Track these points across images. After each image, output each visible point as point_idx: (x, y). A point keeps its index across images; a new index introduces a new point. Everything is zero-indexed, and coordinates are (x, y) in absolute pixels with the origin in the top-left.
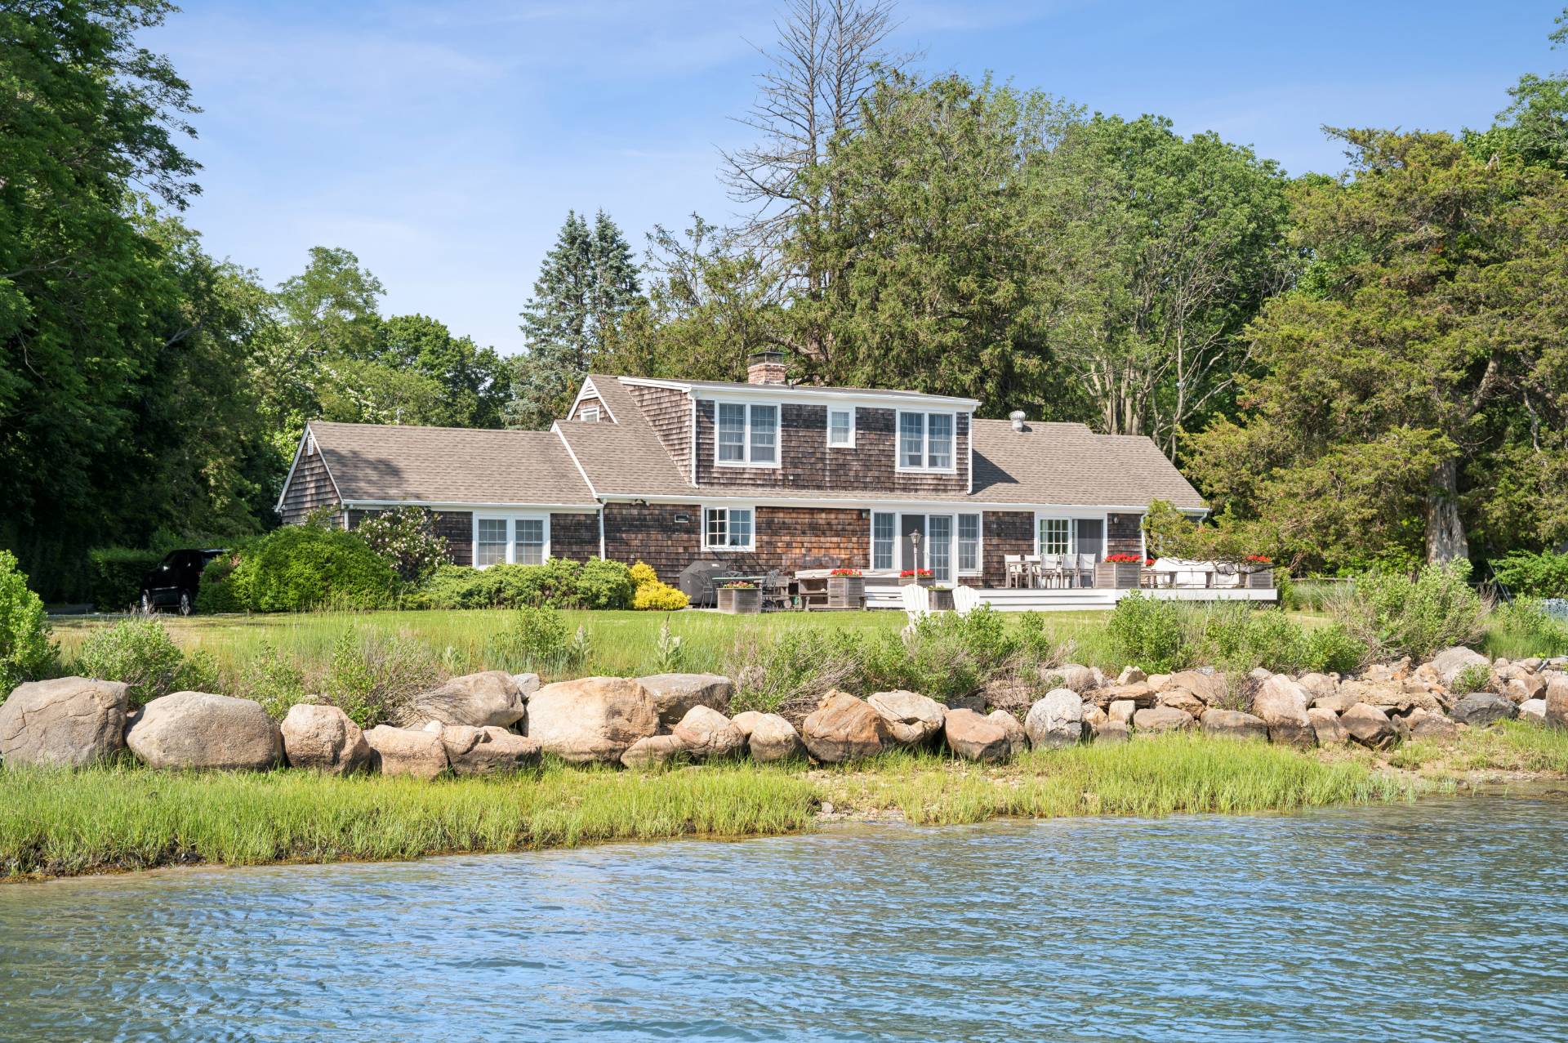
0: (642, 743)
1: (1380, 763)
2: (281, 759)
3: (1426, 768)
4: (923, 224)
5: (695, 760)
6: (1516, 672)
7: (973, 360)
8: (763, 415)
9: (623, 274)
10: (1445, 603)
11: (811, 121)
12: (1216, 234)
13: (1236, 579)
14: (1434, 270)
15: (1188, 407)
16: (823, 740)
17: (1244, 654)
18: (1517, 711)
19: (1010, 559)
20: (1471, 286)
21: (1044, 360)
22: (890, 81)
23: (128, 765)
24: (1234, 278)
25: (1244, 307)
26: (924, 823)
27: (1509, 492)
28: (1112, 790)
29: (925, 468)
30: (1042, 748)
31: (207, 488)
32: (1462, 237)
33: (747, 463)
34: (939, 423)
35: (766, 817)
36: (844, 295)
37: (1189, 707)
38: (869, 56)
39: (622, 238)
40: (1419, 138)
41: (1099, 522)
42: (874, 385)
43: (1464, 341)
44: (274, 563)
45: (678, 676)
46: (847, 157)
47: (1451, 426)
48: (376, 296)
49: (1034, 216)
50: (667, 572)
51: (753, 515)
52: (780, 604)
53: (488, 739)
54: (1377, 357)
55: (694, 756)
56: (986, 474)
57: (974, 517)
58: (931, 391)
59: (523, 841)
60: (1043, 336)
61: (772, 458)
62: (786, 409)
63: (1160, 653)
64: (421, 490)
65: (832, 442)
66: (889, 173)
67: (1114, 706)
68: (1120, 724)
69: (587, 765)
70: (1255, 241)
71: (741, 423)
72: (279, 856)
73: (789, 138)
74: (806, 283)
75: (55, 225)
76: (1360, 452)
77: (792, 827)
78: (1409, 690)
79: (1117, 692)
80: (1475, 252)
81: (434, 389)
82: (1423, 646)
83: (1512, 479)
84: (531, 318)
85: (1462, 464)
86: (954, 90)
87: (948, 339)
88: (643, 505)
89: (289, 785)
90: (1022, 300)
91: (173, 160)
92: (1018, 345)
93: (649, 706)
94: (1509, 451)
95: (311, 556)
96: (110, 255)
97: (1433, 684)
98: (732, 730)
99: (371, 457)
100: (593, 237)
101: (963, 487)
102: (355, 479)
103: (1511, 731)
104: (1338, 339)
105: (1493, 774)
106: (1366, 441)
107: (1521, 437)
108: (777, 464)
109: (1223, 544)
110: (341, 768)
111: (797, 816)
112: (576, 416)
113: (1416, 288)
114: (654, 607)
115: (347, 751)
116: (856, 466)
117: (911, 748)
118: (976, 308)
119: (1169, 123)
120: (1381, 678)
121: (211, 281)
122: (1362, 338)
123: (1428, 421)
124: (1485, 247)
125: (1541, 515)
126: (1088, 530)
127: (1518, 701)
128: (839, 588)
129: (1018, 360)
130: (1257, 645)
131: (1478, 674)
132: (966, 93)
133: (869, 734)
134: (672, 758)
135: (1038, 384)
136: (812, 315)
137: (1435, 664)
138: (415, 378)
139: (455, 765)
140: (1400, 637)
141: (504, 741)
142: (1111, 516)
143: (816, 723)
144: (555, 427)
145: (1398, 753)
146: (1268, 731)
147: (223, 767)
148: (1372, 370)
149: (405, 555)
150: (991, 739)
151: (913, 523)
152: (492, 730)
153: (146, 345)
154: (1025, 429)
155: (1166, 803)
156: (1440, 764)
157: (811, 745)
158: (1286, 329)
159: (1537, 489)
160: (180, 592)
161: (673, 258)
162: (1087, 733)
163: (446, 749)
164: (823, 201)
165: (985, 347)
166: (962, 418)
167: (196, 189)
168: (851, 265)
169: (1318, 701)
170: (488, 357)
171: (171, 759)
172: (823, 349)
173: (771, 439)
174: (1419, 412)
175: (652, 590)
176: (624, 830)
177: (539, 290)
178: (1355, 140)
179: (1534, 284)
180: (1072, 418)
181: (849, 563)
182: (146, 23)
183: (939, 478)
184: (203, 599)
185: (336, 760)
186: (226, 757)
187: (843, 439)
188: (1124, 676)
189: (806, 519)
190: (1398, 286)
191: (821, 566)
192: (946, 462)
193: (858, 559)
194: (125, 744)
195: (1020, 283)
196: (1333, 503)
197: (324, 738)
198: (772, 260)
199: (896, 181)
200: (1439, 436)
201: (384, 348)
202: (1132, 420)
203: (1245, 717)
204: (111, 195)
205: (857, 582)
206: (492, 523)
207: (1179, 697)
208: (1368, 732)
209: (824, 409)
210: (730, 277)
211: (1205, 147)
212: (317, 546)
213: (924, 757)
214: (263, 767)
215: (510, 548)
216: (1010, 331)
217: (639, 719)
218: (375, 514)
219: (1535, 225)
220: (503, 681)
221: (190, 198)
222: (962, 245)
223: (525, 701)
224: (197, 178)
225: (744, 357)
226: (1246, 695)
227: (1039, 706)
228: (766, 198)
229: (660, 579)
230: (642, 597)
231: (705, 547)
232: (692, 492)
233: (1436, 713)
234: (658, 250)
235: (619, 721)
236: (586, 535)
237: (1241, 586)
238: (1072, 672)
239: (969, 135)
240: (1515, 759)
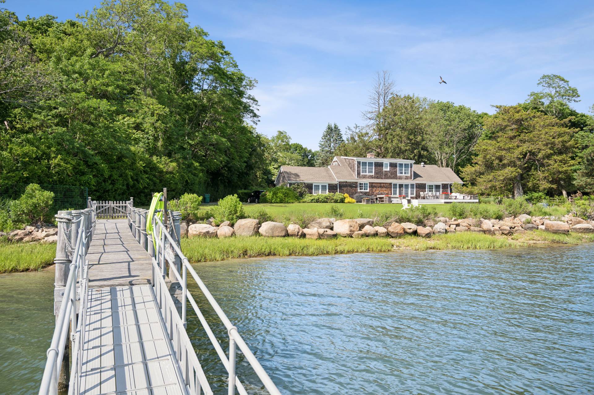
0: (356, 232)
1: (509, 239)
2: (287, 235)
3: (520, 240)
4: (402, 125)
5: (367, 236)
6: (537, 219)
7: (413, 152)
8: (371, 164)
9: (339, 135)
10: (521, 205)
11: (379, 104)
12: (462, 126)
13: (469, 198)
14: (516, 134)
15: (456, 161)
16: (392, 232)
17: (478, 216)
18: (538, 228)
19: (421, 193)
20: (524, 138)
21: (427, 152)
22: (395, 96)
23: (259, 236)
24: (466, 135)
25: (468, 140)
26: (416, 250)
27: (533, 181)
28: (454, 244)
29: (403, 174)
30: (437, 235)
31: (257, 177)
32: (522, 128)
33: (367, 174)
34: (407, 166)
35: (384, 248)
36: (386, 139)
37: (467, 226)
38: (391, 91)
39: (339, 128)
40: (512, 107)
41: (440, 185)
42: (392, 157)
43: (523, 149)
44: (275, 194)
45: (362, 219)
46: (386, 112)
47: (520, 167)
48: (290, 140)
49: (426, 123)
50: (351, 196)
51: (368, 184)
52: (374, 202)
53: (327, 231)
54: (503, 153)
55: (367, 235)
56: (416, 176)
57: (414, 184)
58: (404, 159)
59: (336, 252)
60: (427, 147)
61: (372, 173)
62: (375, 163)
63: (460, 215)
64: (303, 179)
65: (384, 169)
66: (395, 115)
67: (451, 226)
68: (453, 230)
69: (346, 237)
70: (471, 127)
71: (366, 165)
72: (290, 255)
73: (375, 108)
74: (378, 137)
75: (234, 129)
76: (500, 173)
77: (389, 251)
78: (514, 223)
79: (452, 223)
80: (525, 131)
81: (300, 157)
82: (516, 214)
83: (534, 178)
84: (321, 144)
85: (522, 175)
86: (408, 98)
87: (407, 148)
88: (346, 182)
89: (290, 240)
90: (423, 140)
91: (255, 116)
92: (422, 149)
93: (357, 225)
94: (533, 172)
95: (282, 192)
96: (244, 134)
97: (519, 222)
98: (374, 230)
99: (293, 173)
100: (333, 128)
101: (411, 178)
102: (290, 177)
103: (537, 232)
104: (495, 149)
105: (534, 242)
106: (501, 170)
107: (536, 169)
108: (373, 174)
109: (469, 191)
110: (299, 237)
111: (390, 248)
112: (333, 164)
113: (512, 138)
114: (349, 203)
115: (300, 234)
116: (389, 174)
117: (410, 234)
118: (413, 142)
119: (454, 103)
120: (508, 221)
121: (260, 138)
122: (500, 149)
123: (515, 166)
124: (527, 130)
125: (540, 185)
126: (437, 187)
127: (538, 226)
128: (386, 199)
129: (422, 152)
130: (481, 213)
131: (529, 220)
132: (411, 98)
133: (402, 231)
134: (362, 236)
135: (426, 157)
136: (379, 143)
137: (519, 217)
138: (296, 156)
139: (321, 236)
140: (512, 212)
141: (330, 232)
142: (442, 184)
143: (391, 229)
144: (329, 167)
145: (513, 237)
146: (484, 232)
147: (277, 236)
148: (502, 155)
149: (300, 192)
150: (427, 233)
151: (401, 186)
152: (327, 229)
153: (248, 151)
154: (424, 166)
155: (465, 247)
156: (522, 239)
157: (390, 233)
158: (484, 147)
159: (539, 180)
160: (256, 199)
161: (351, 133)
162: (446, 232)
163: (318, 233)
164: (381, 120)
165: (415, 150)
166: (411, 164)
167: (259, 121)
168: (387, 133)
169: (495, 225)
170: (310, 151)
171: (267, 235)
172: (381, 150)
173: (372, 169)
174: (512, 164)
175: (348, 199)
176: (355, 250)
177: (322, 138)
178: (497, 108)
179: (538, 137)
180: (433, 164)
181: (388, 194)
182: (250, 89)
183: (406, 176)
184: (260, 200)
185: (298, 235)
186: (277, 234)
187: (386, 169)
188: (453, 220)
189: (379, 185)
190: (508, 138)
191: (382, 194)
192: (408, 173)
193: (390, 193)
194: (258, 232)
195: (422, 136)
196: (493, 183)
197: (295, 231)
198: (371, 132)
199: (397, 116)
200: (517, 169)
201: (290, 150)
202: (444, 163)
203: (479, 229)
204: (242, 122)
205: (390, 198)
206: (317, 186)
207: (465, 224)
208: (506, 232)
209: (383, 163)
210: (363, 136)
211: (461, 108)
212: (284, 190)
213: (413, 236)
214: (284, 236)
215: (320, 191)
216: (420, 146)
217: (355, 228)
218: (294, 184)
219: (538, 125)
220: (329, 220)
221: (258, 123)
222: (411, 129)
223: (333, 224)
224: (259, 119)
225: (366, 152)
226: (479, 224)
227: (436, 226)
228: (369, 120)
229: (350, 197)
230: (346, 201)
231: (359, 190)
232: (356, 179)
233: (520, 228)
234: (348, 131)
235: (352, 228)
236: (335, 188)
237: (471, 199)
238: (442, 219)
239: (412, 107)
240: (539, 238)
